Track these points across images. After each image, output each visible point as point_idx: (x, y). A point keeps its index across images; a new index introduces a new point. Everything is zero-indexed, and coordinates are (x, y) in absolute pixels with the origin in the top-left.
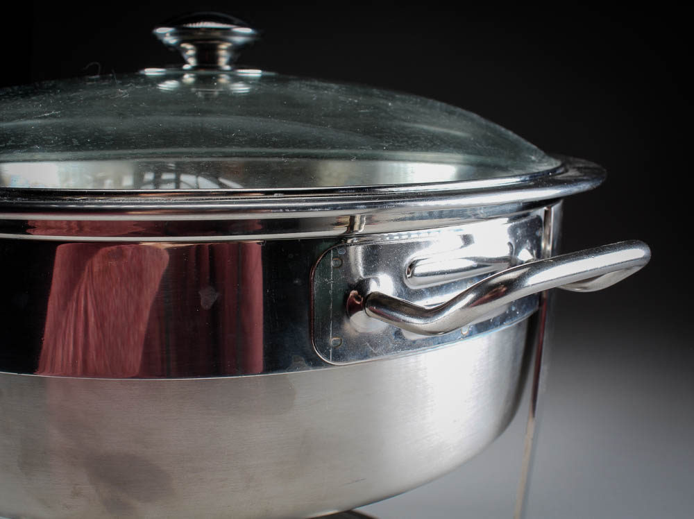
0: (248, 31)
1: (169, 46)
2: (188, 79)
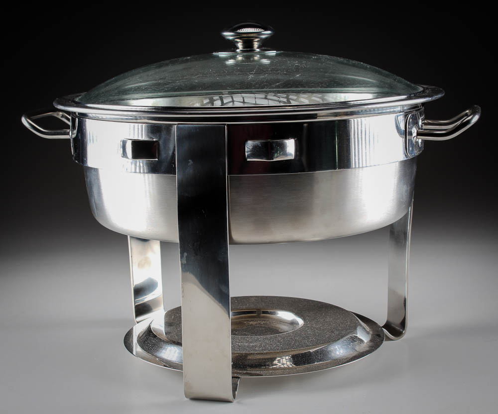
0: (269, 32)
1: (229, 40)
2: (240, 58)
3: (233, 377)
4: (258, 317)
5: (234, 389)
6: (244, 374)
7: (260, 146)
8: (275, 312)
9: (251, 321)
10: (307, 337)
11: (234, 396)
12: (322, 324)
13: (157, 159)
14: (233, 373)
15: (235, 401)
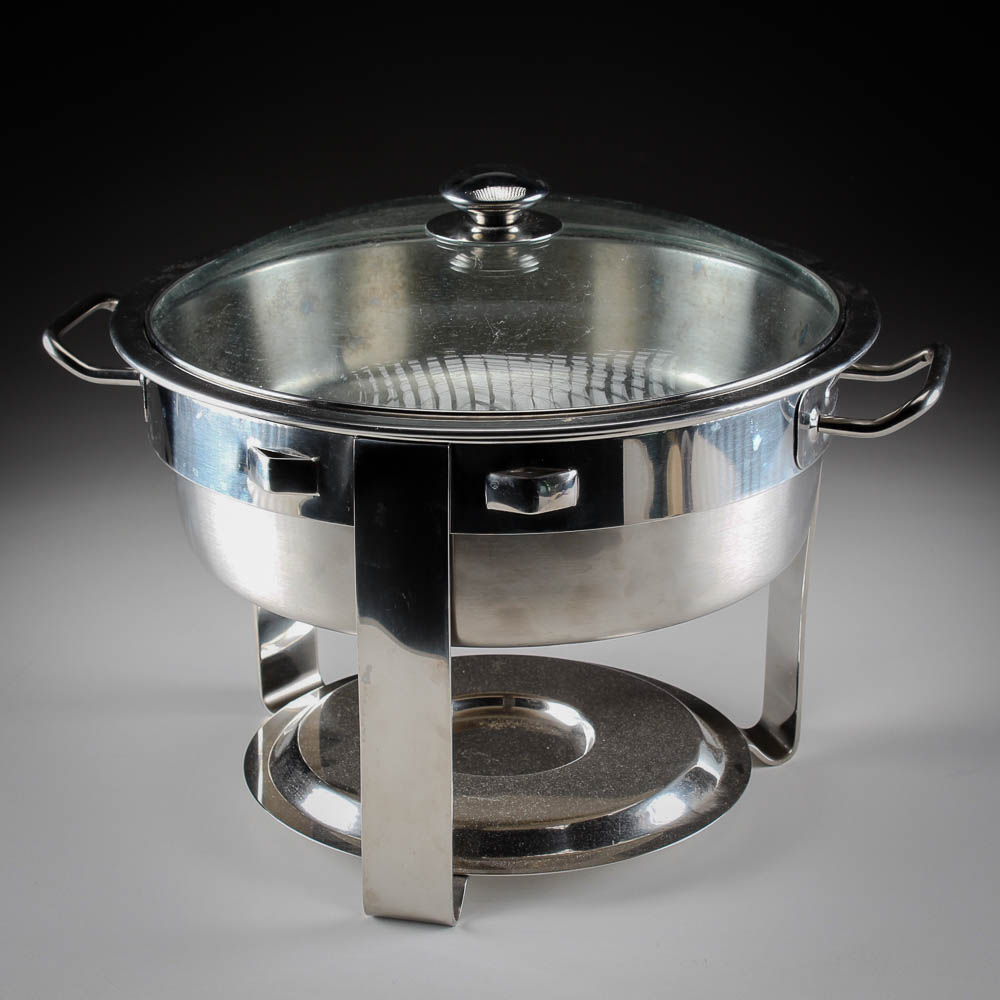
3: (454, 875)
4: (507, 711)
5: (458, 901)
6: (476, 867)
7: (513, 486)
8: (540, 703)
9: (494, 720)
10: (599, 781)
11: (456, 917)
12: (630, 744)
13: (318, 495)
14: (455, 865)
15: (459, 923)
